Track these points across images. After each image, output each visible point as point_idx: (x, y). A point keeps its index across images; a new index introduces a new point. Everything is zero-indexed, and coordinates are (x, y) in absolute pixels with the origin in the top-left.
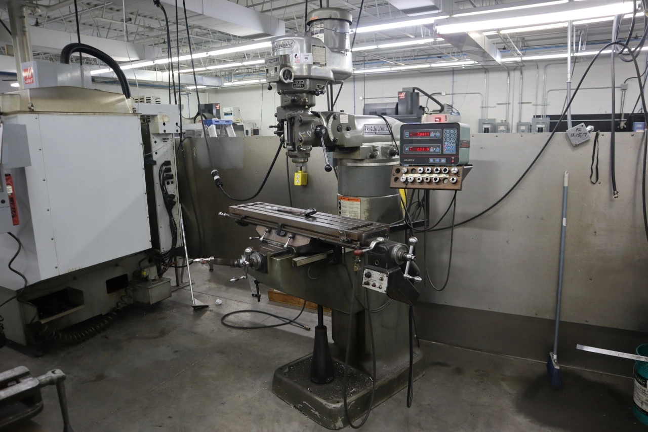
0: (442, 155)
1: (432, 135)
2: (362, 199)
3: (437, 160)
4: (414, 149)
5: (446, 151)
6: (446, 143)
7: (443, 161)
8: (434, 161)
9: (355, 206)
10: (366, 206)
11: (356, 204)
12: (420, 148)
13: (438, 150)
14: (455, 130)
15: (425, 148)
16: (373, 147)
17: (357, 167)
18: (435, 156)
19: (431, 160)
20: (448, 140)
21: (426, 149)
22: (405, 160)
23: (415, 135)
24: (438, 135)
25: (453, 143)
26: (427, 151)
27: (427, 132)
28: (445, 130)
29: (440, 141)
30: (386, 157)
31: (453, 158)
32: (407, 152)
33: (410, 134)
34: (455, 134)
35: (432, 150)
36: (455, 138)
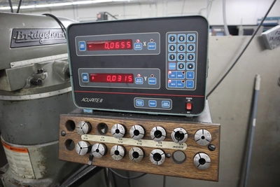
0: (162, 92)
1: (138, 46)
2: (30, 148)
3: (153, 103)
4: (100, 78)
5: (172, 84)
6: (172, 66)
7: (166, 104)
8: (146, 103)
9: (23, 158)
10: (38, 157)
11: (24, 156)
12: (112, 75)
13: (153, 81)
14: (195, 35)
15: (123, 75)
16: (38, 65)
17: (12, 101)
18: (146, 93)
19: (139, 102)
20: (177, 58)
21: (127, 78)
22: (84, 100)
23: (100, 46)
24: (152, 46)
25: (190, 67)
26: (127, 82)
27: (126, 41)
28: (169, 35)
29: (158, 62)
30: (60, 80)
31: (189, 99)
32: (86, 84)
33: (88, 45)
34: (194, 43)
35: (139, 81)
36: (194, 53)
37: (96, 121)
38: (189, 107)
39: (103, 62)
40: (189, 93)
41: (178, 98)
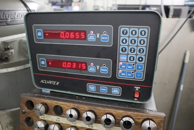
0: (113, 80)
1: (91, 37)
3: (104, 89)
4: (57, 64)
5: (122, 74)
6: (123, 58)
7: (116, 91)
8: (98, 89)
12: (67, 62)
13: (105, 70)
14: (147, 30)
15: (78, 63)
18: (98, 80)
19: (92, 88)
20: (128, 51)
21: (81, 66)
22: (42, 81)
23: (56, 35)
24: (105, 38)
25: (140, 59)
26: (81, 69)
27: (80, 32)
28: (122, 28)
29: (110, 53)
31: (137, 88)
32: (44, 68)
33: (44, 34)
34: (146, 38)
35: (92, 69)
36: (145, 47)
37: (53, 103)
38: (137, 96)
39: (59, 50)
40: (137, 83)
41: (127, 87)
